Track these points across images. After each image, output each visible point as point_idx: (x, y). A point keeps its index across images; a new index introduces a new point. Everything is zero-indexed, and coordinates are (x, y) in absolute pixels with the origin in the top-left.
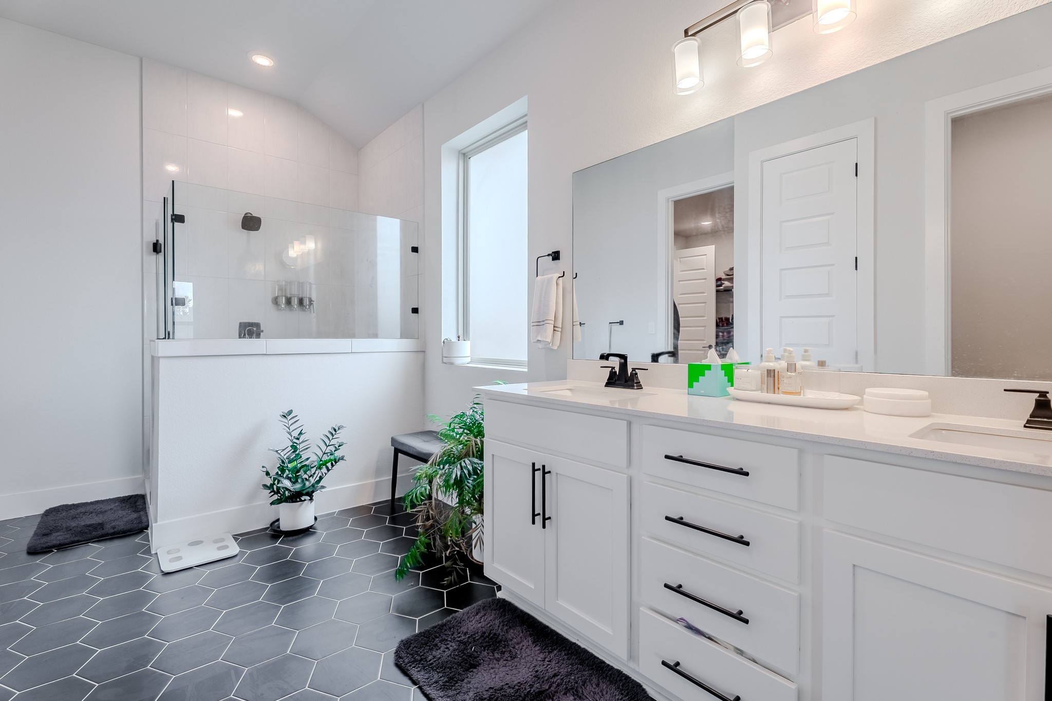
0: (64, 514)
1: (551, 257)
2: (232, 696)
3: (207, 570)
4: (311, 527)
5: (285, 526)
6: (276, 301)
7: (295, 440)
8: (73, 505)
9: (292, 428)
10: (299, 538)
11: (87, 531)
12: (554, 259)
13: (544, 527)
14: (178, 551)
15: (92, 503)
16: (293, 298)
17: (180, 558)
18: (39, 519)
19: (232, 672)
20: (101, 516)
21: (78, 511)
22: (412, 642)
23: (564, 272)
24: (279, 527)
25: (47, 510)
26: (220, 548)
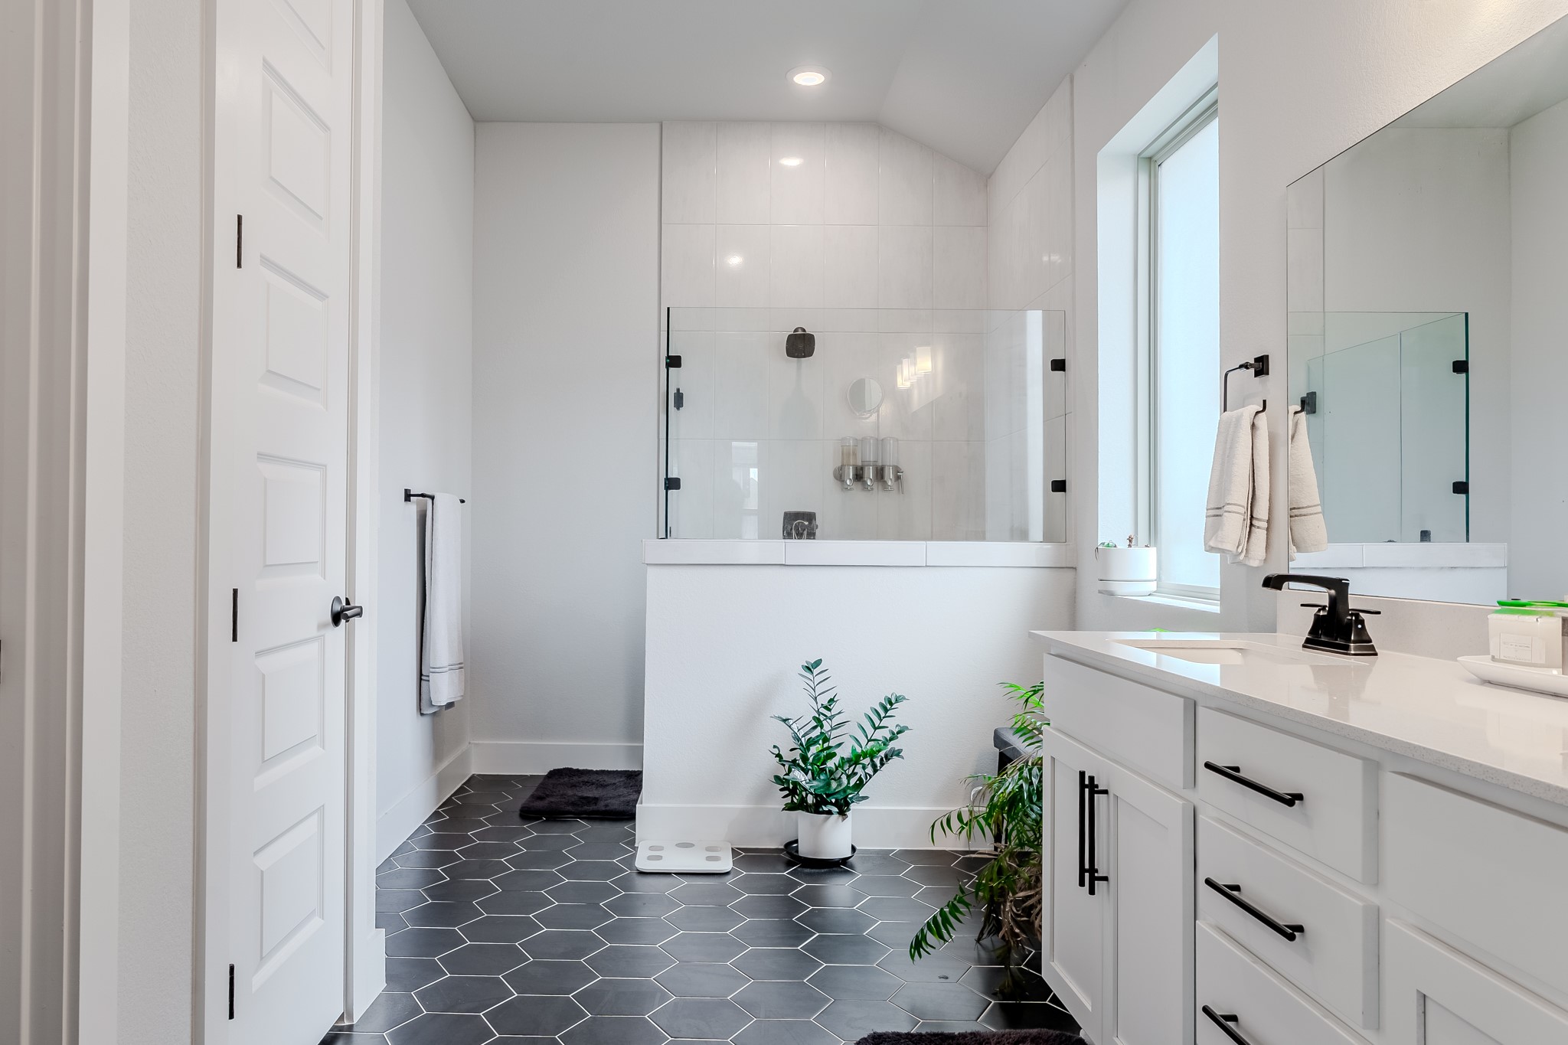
0: (566, 779)
1: (1252, 371)
2: (646, 1016)
3: (685, 882)
4: (845, 861)
5: (804, 850)
6: (839, 476)
7: (822, 710)
8: (578, 770)
9: (819, 689)
10: (825, 873)
11: (579, 803)
12: (1258, 374)
13: (1092, 892)
14: (661, 848)
15: (597, 772)
16: (866, 468)
17: (659, 858)
18: (541, 781)
19: (659, 995)
20: (600, 789)
21: (581, 779)
22: (887, 1040)
23: (1265, 402)
24: (797, 851)
25: (551, 771)
26: (709, 859)
